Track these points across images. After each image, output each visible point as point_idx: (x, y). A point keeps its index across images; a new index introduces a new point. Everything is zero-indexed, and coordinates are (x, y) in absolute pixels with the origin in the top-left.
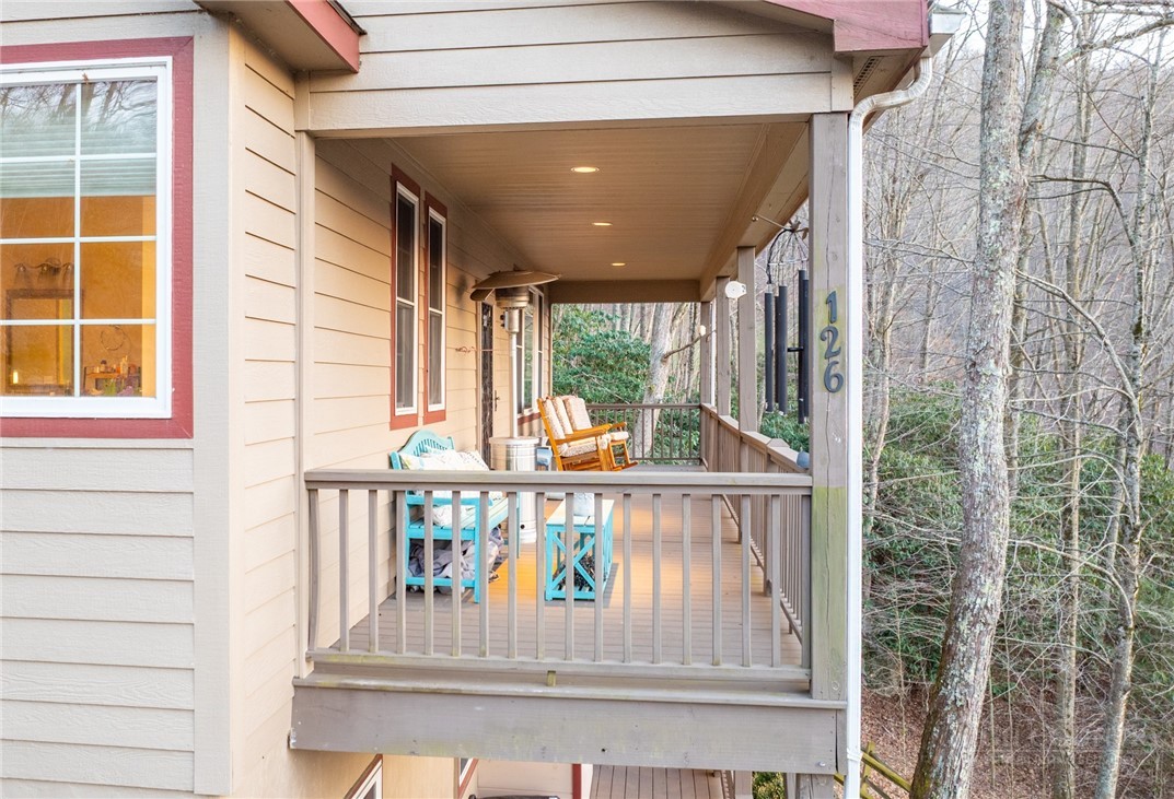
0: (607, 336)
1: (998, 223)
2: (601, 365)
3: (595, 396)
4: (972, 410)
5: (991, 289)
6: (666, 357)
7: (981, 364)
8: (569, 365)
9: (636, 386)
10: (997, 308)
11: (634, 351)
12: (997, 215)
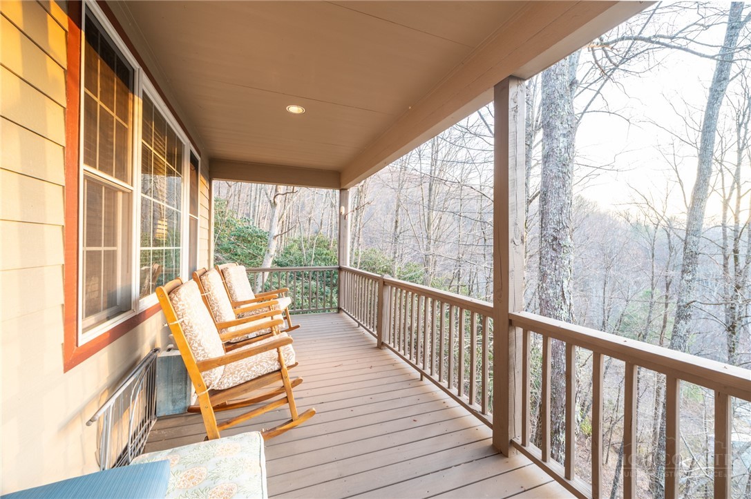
0: (248, 228)
1: (565, 140)
2: (245, 240)
3: (242, 253)
4: (557, 272)
5: (564, 185)
6: (276, 237)
7: (561, 239)
8: (229, 240)
9: (261, 249)
10: (568, 199)
11: (259, 234)
12: (564, 134)
